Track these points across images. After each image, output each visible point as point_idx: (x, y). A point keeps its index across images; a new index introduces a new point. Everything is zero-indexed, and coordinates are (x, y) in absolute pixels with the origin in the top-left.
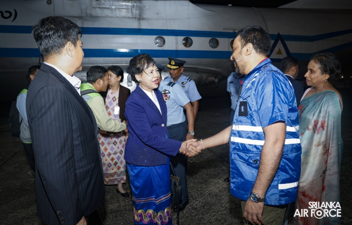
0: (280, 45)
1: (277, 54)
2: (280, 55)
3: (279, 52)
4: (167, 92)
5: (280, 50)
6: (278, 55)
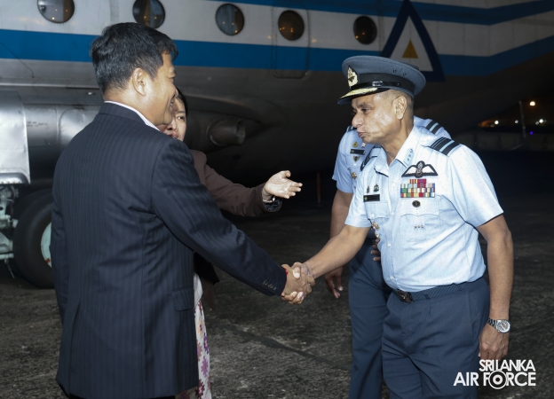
0: (410, 33)
1: (405, 56)
2: (413, 60)
3: (410, 53)
5: (410, 46)
6: (407, 60)
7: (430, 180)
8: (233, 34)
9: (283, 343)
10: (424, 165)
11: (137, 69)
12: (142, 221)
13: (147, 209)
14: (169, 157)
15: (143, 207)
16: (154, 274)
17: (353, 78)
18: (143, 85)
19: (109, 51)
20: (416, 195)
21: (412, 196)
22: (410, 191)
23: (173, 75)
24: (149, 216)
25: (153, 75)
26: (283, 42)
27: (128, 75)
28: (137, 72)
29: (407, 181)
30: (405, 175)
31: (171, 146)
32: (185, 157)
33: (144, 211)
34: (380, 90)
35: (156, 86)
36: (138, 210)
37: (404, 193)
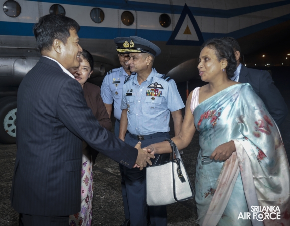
0: (187, 21)
1: (185, 33)
2: (189, 35)
3: (187, 31)
4: (159, 86)
5: (187, 28)
6: (186, 35)
7: (160, 90)
8: (99, 23)
9: (111, 171)
10: (158, 84)
11: (56, 40)
12: (52, 122)
13: (54, 116)
14: (68, 89)
15: (52, 114)
16: (57, 150)
17: (132, 44)
18: (60, 48)
19: (41, 30)
20: (153, 95)
21: (151, 95)
22: (150, 93)
23: (78, 41)
24: (55, 120)
25: (65, 43)
26: (123, 26)
27: (51, 43)
28: (55, 42)
29: (150, 89)
30: (148, 87)
31: (69, 83)
32: (77, 90)
33: (53, 117)
34: (142, 52)
35: (67, 48)
36: (50, 116)
37: (147, 94)
